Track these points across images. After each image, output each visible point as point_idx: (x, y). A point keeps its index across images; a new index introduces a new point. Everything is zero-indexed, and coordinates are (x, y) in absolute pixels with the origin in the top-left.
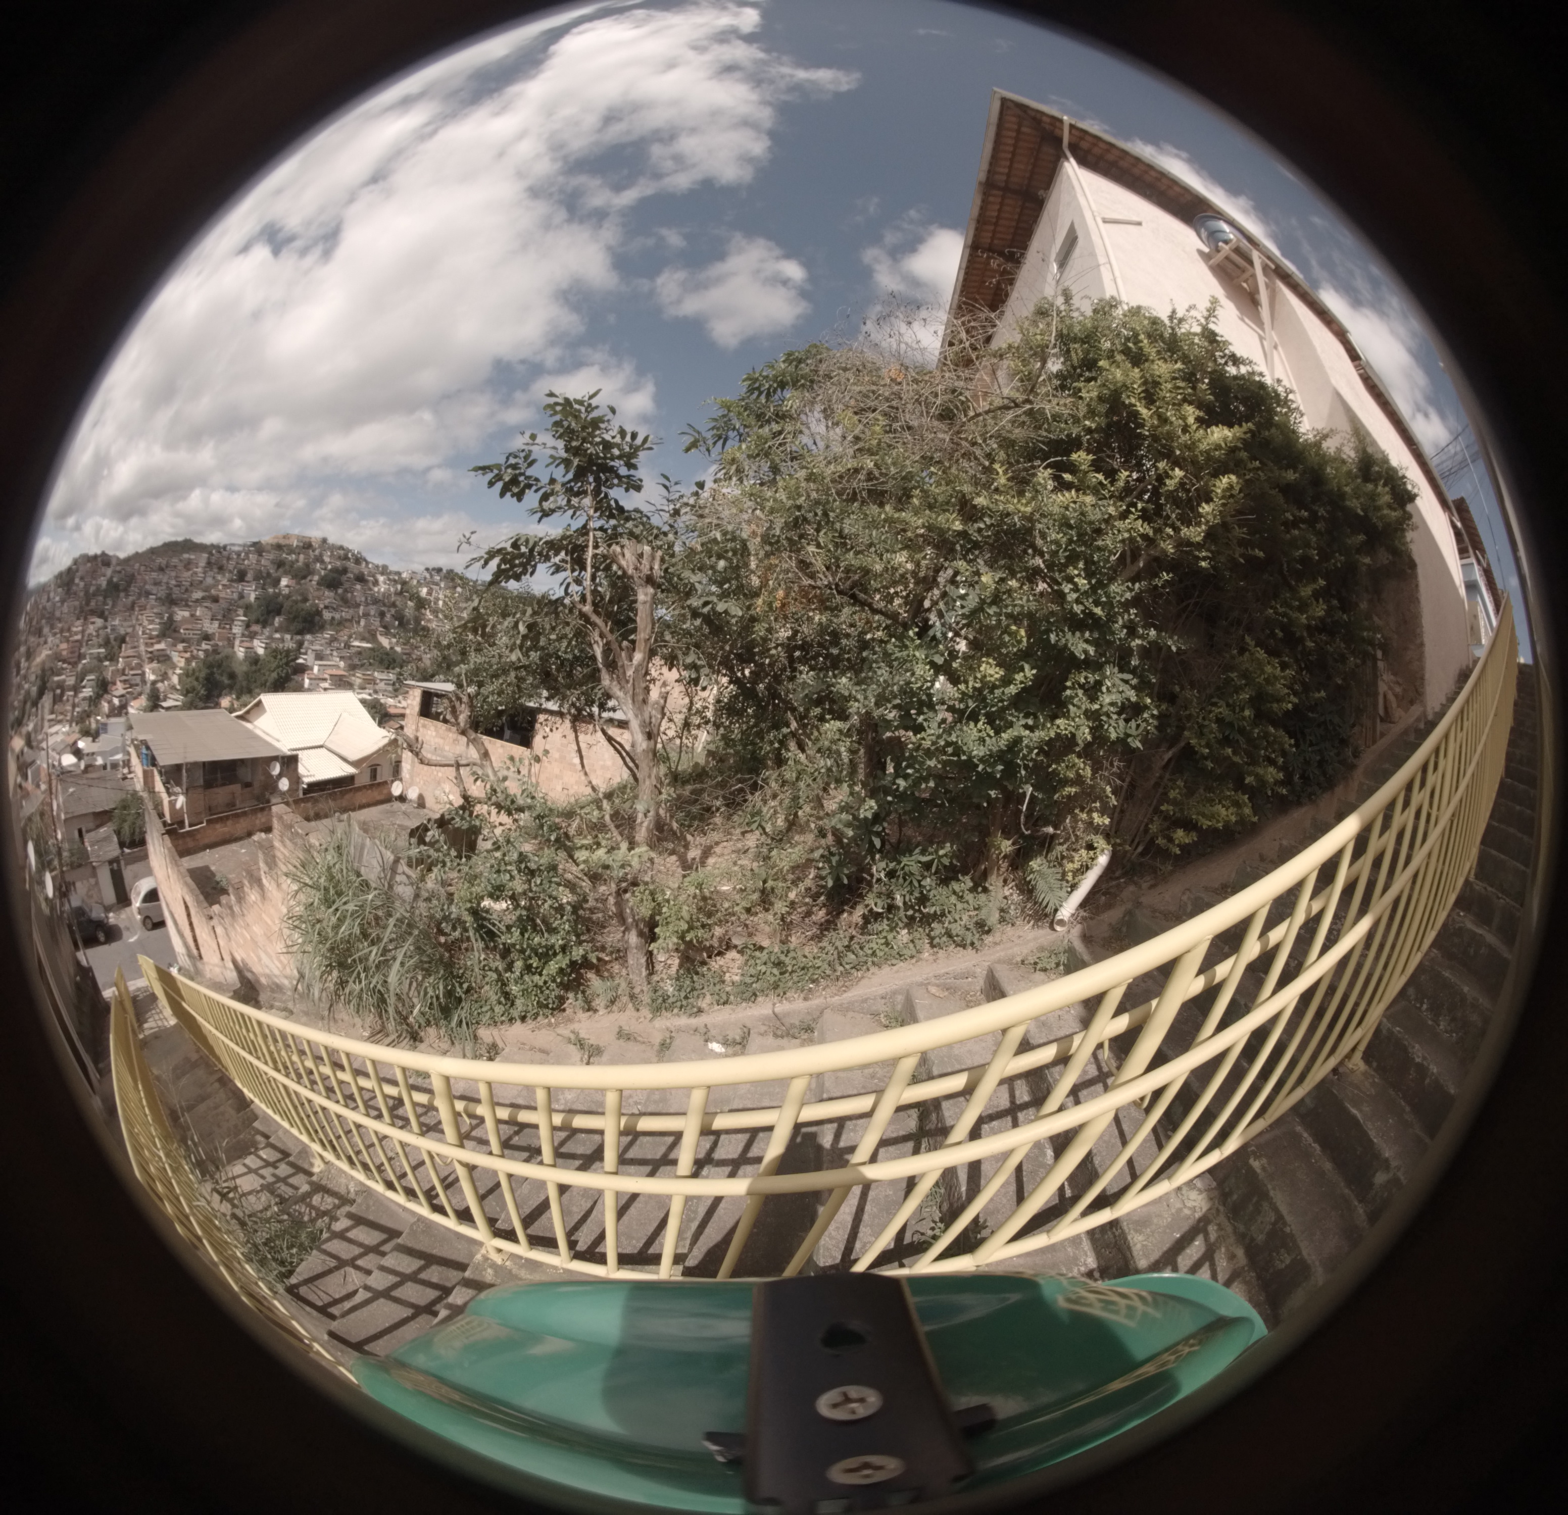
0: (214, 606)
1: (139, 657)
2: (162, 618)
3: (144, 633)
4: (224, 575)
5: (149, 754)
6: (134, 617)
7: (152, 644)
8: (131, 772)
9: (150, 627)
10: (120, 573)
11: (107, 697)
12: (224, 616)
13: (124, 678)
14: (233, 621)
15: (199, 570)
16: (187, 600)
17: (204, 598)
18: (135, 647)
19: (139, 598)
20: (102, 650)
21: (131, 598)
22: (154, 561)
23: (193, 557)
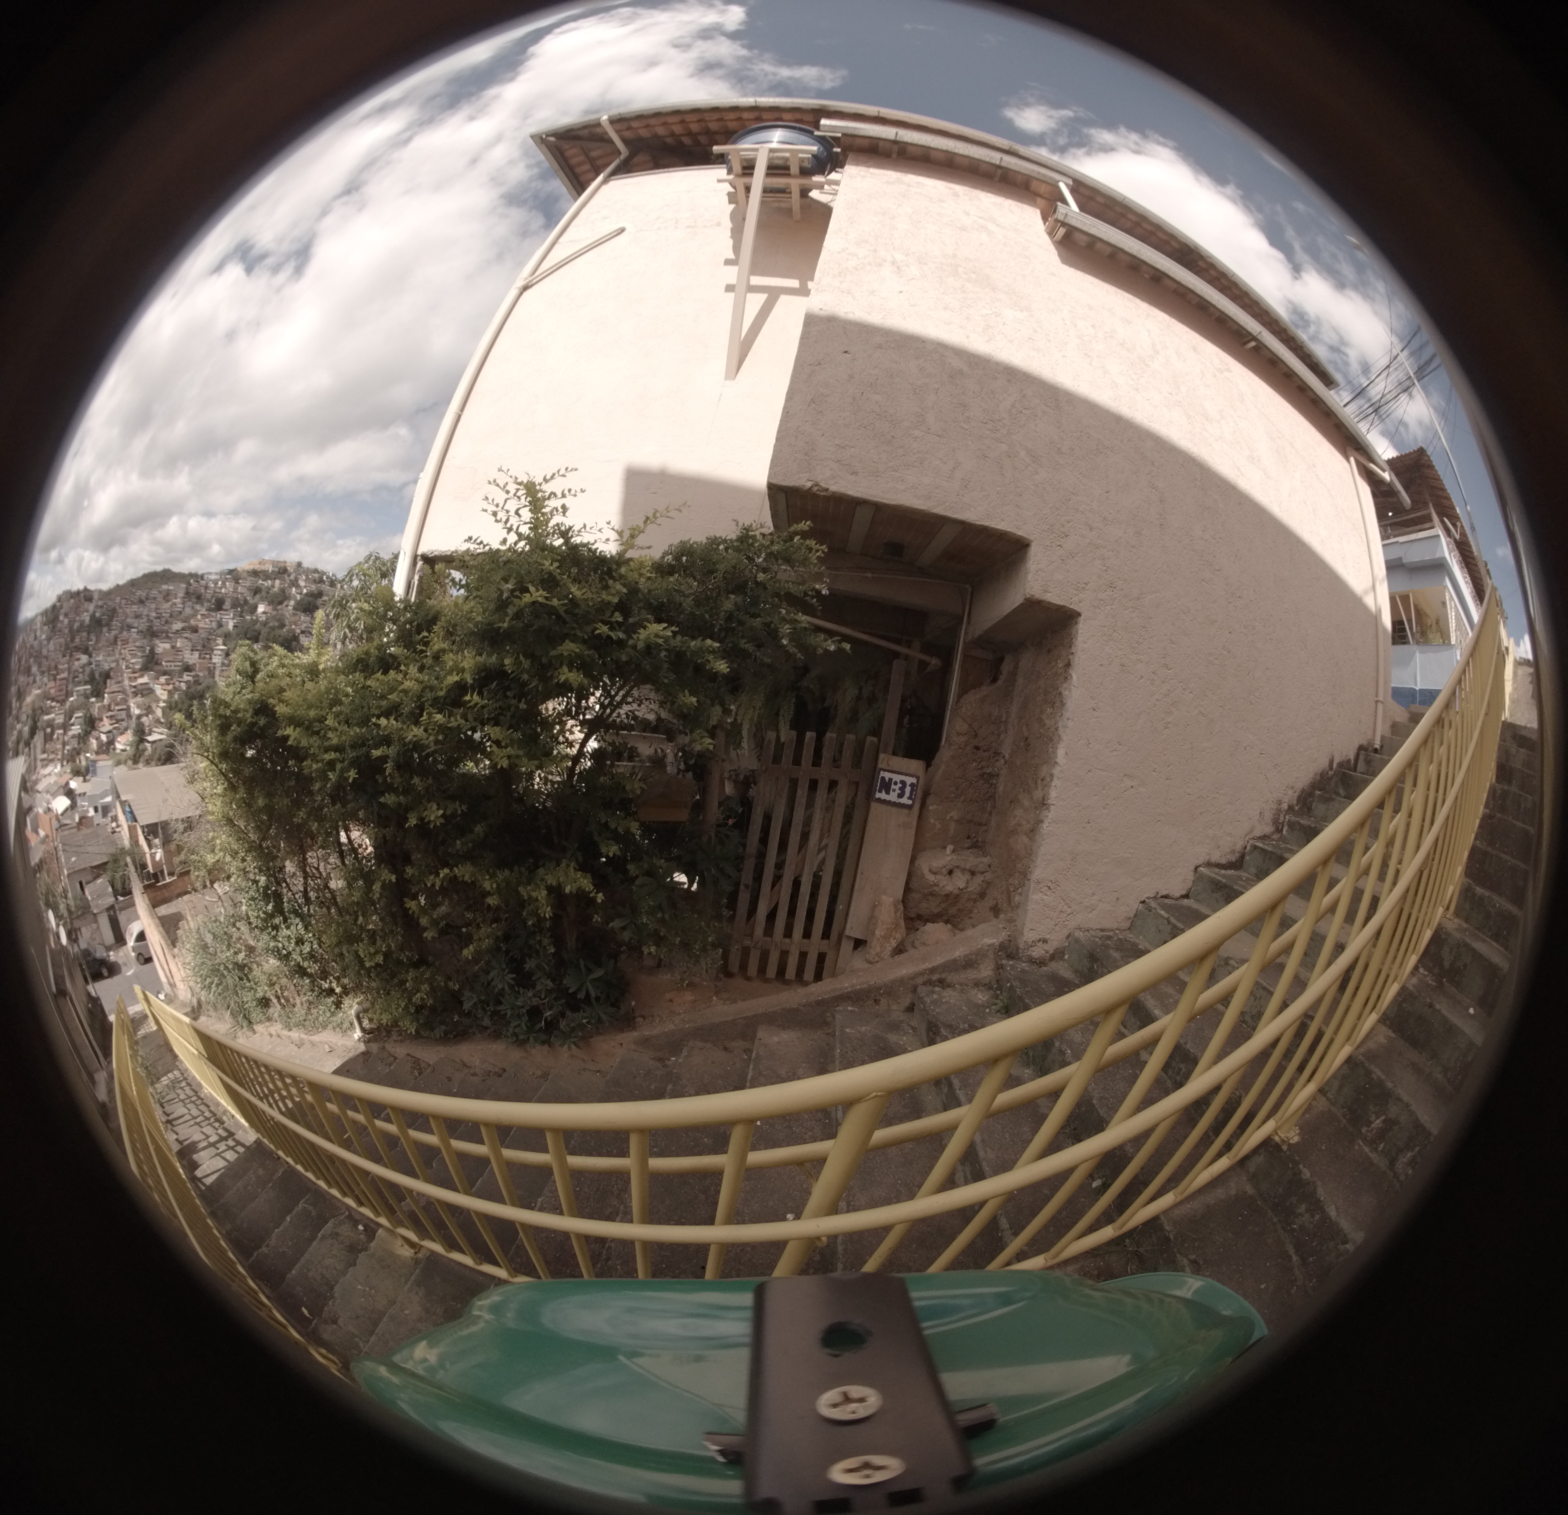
0: (194, 636)
1: (123, 692)
2: (144, 651)
3: (127, 667)
4: (202, 605)
5: (132, 812)
6: (117, 652)
7: (136, 678)
8: (118, 826)
9: (133, 661)
10: (102, 607)
11: (94, 733)
12: (204, 646)
13: (110, 713)
14: (212, 650)
15: (178, 600)
16: (167, 632)
17: (183, 629)
18: (119, 682)
19: (121, 633)
20: (88, 687)
21: (113, 633)
22: (134, 594)
23: (171, 588)
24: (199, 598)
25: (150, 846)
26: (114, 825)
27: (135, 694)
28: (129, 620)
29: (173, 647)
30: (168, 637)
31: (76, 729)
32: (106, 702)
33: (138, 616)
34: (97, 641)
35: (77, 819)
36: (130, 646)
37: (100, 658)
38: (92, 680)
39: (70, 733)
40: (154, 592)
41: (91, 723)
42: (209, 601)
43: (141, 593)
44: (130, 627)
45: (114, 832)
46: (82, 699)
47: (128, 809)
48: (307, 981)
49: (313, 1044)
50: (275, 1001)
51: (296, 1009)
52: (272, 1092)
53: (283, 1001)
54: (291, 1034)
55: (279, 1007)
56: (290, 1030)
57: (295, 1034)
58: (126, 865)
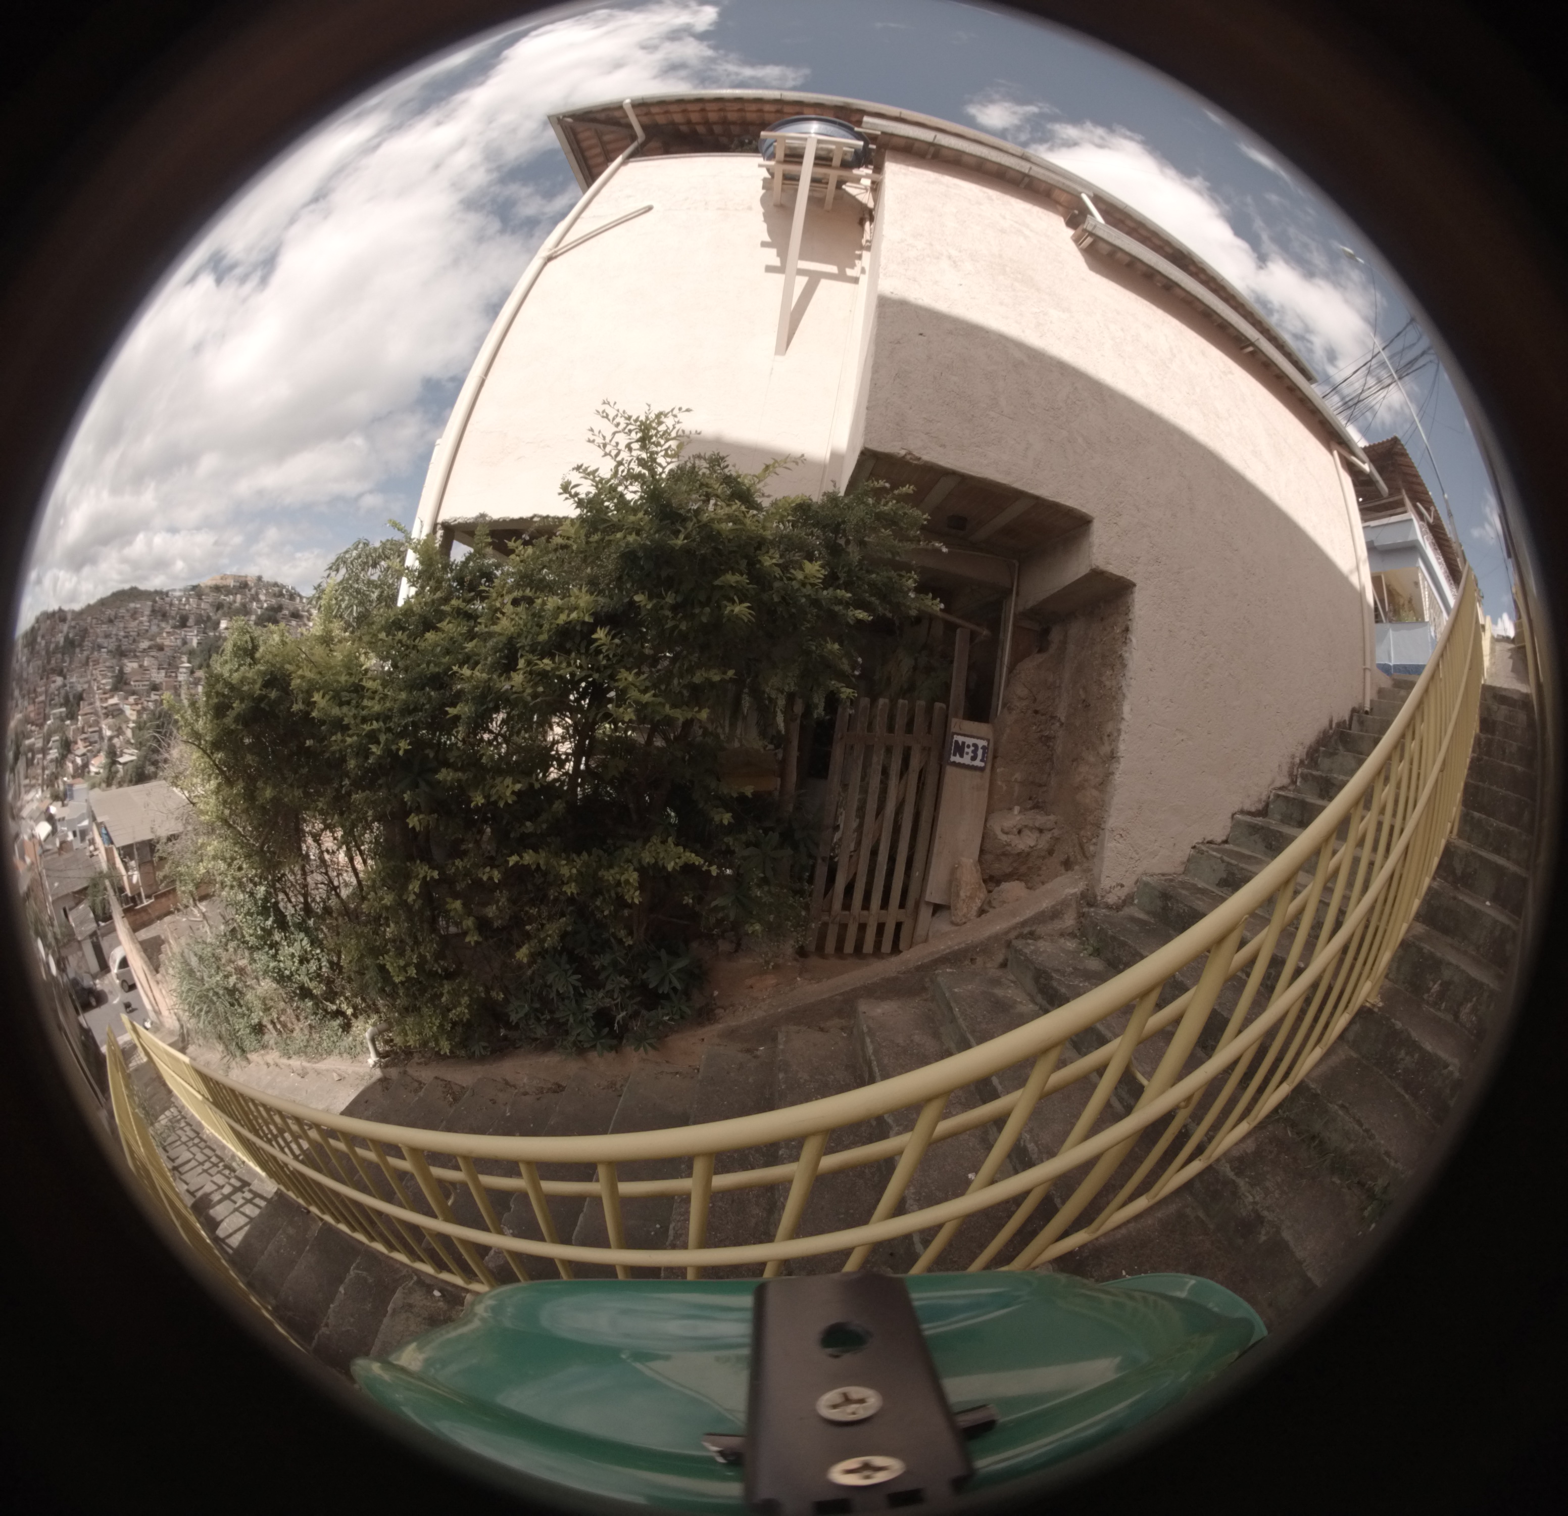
0: (160, 655)
1: (95, 713)
2: (114, 672)
3: (99, 688)
4: (168, 622)
5: (108, 834)
6: (89, 673)
7: (106, 699)
8: (96, 849)
9: (104, 681)
10: (74, 627)
11: (70, 757)
12: (170, 664)
13: (84, 736)
14: (178, 668)
15: (145, 619)
16: (135, 651)
17: (150, 648)
18: (91, 704)
19: (92, 653)
20: (63, 709)
21: (86, 653)
22: (103, 613)
23: (138, 606)
24: (164, 616)
25: (127, 869)
26: (92, 848)
27: (107, 715)
28: (99, 640)
29: (141, 666)
30: (136, 656)
31: (54, 754)
32: (80, 724)
33: (107, 636)
34: (71, 662)
35: (58, 844)
36: (101, 667)
37: (74, 679)
38: (66, 703)
39: (49, 757)
40: (122, 611)
41: (67, 747)
42: (174, 618)
43: (110, 612)
44: (100, 647)
45: (92, 856)
46: (58, 722)
47: (104, 831)
48: (310, 1004)
49: (318, 1073)
50: (270, 1027)
51: (294, 1034)
52: (281, 1132)
53: (279, 1026)
54: (291, 1062)
55: (275, 1033)
56: (290, 1058)
57: (297, 1062)
58: (105, 889)
